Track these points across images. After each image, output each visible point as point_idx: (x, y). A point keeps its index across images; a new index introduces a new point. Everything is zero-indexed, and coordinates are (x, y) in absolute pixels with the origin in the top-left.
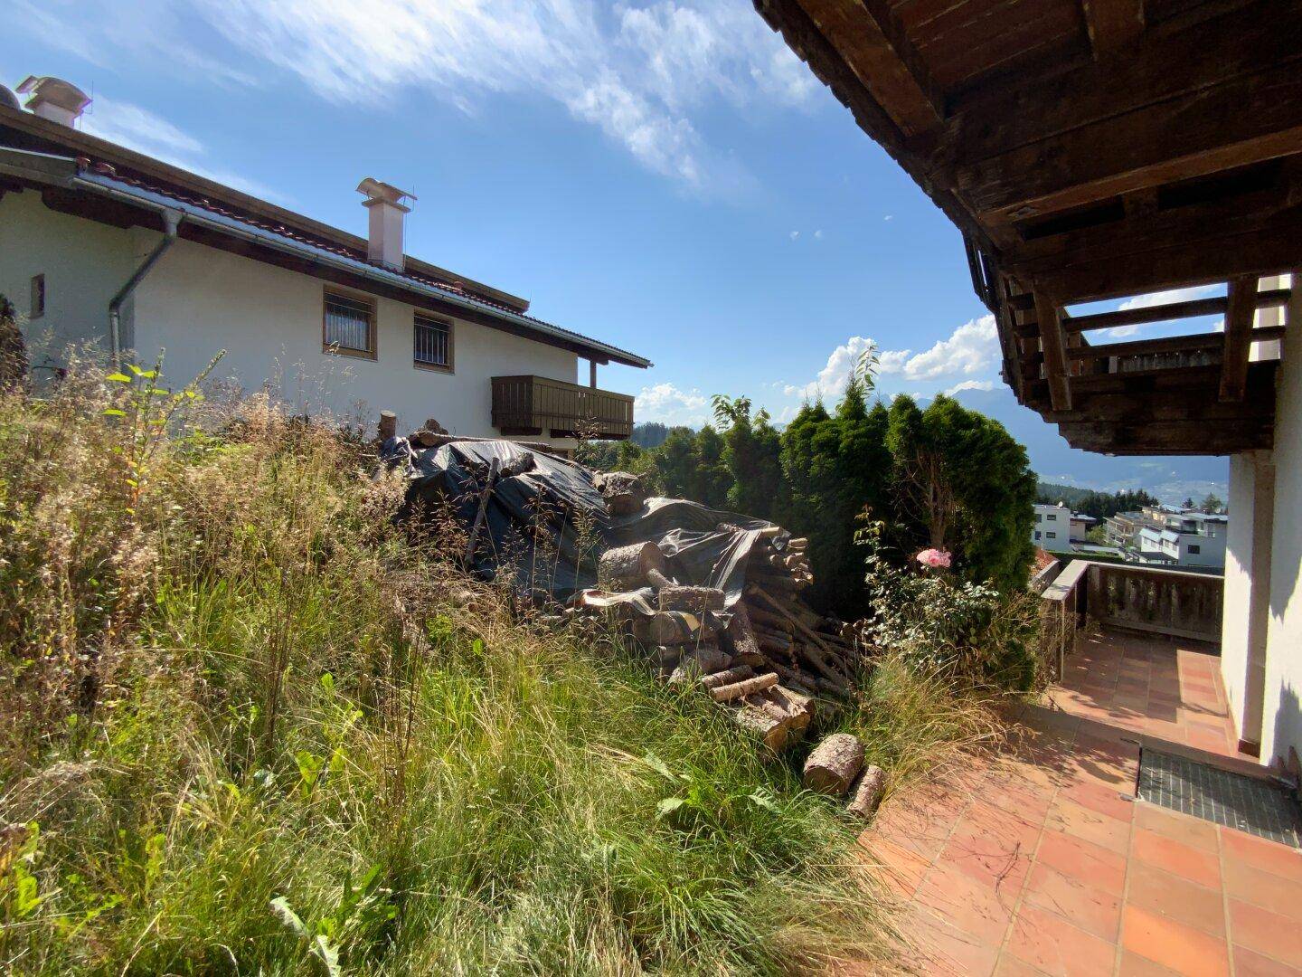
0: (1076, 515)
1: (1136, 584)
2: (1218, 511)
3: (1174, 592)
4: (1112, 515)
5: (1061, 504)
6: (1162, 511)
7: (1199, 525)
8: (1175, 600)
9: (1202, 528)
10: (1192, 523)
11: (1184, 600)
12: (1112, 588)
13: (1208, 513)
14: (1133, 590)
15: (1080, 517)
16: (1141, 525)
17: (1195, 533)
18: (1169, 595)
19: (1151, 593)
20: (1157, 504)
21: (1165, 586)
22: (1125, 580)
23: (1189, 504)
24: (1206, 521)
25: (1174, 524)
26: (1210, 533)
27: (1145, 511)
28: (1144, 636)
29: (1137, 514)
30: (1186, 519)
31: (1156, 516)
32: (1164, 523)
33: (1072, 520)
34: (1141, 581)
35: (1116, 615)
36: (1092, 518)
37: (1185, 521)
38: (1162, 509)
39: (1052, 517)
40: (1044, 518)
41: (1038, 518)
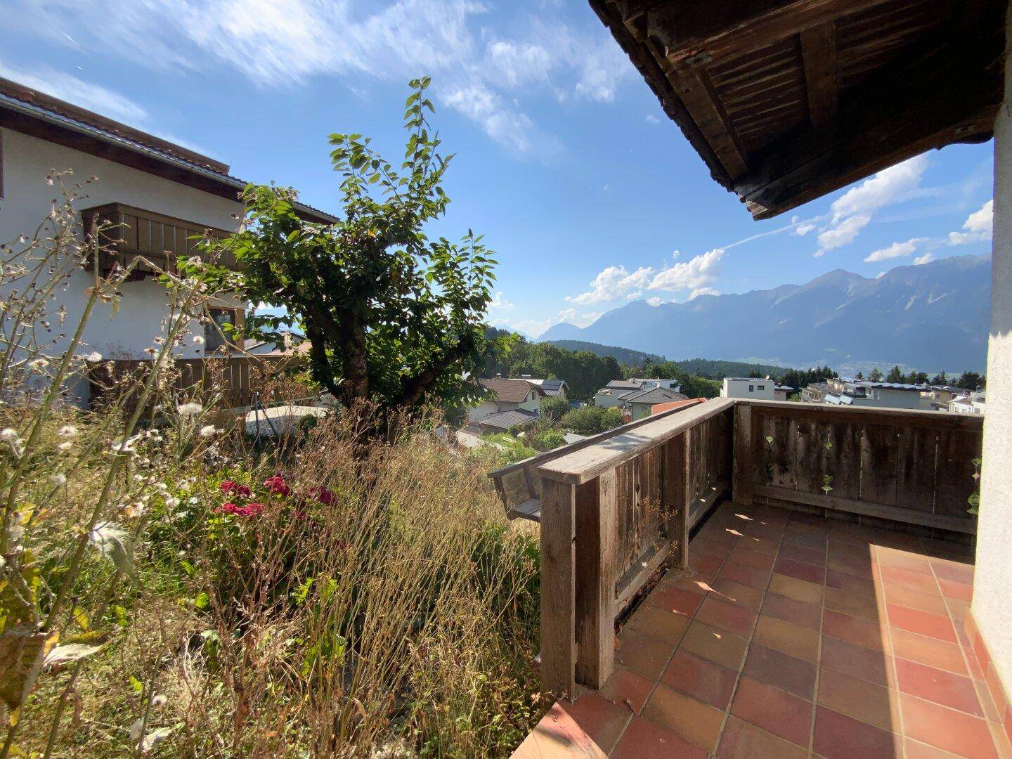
0: (780, 386)
1: (804, 430)
2: (881, 379)
3: (864, 442)
4: (805, 386)
5: (768, 377)
6: (841, 382)
7: (867, 391)
8: (865, 456)
9: (870, 394)
10: (862, 389)
11: (881, 455)
12: (770, 439)
13: (874, 381)
14: (800, 440)
15: (782, 387)
16: (825, 393)
17: (865, 396)
18: (856, 447)
19: (829, 445)
20: (838, 377)
21: (849, 431)
22: (788, 425)
23: (860, 376)
24: (873, 387)
25: (849, 391)
26: (876, 396)
27: (829, 382)
28: (818, 517)
29: (823, 385)
30: (858, 386)
31: (836, 386)
32: (843, 390)
33: (776, 390)
34: (813, 426)
35: (776, 482)
36: (791, 388)
37: (857, 388)
38: (840, 380)
39: (761, 388)
40: (755, 388)
41: (751, 389)
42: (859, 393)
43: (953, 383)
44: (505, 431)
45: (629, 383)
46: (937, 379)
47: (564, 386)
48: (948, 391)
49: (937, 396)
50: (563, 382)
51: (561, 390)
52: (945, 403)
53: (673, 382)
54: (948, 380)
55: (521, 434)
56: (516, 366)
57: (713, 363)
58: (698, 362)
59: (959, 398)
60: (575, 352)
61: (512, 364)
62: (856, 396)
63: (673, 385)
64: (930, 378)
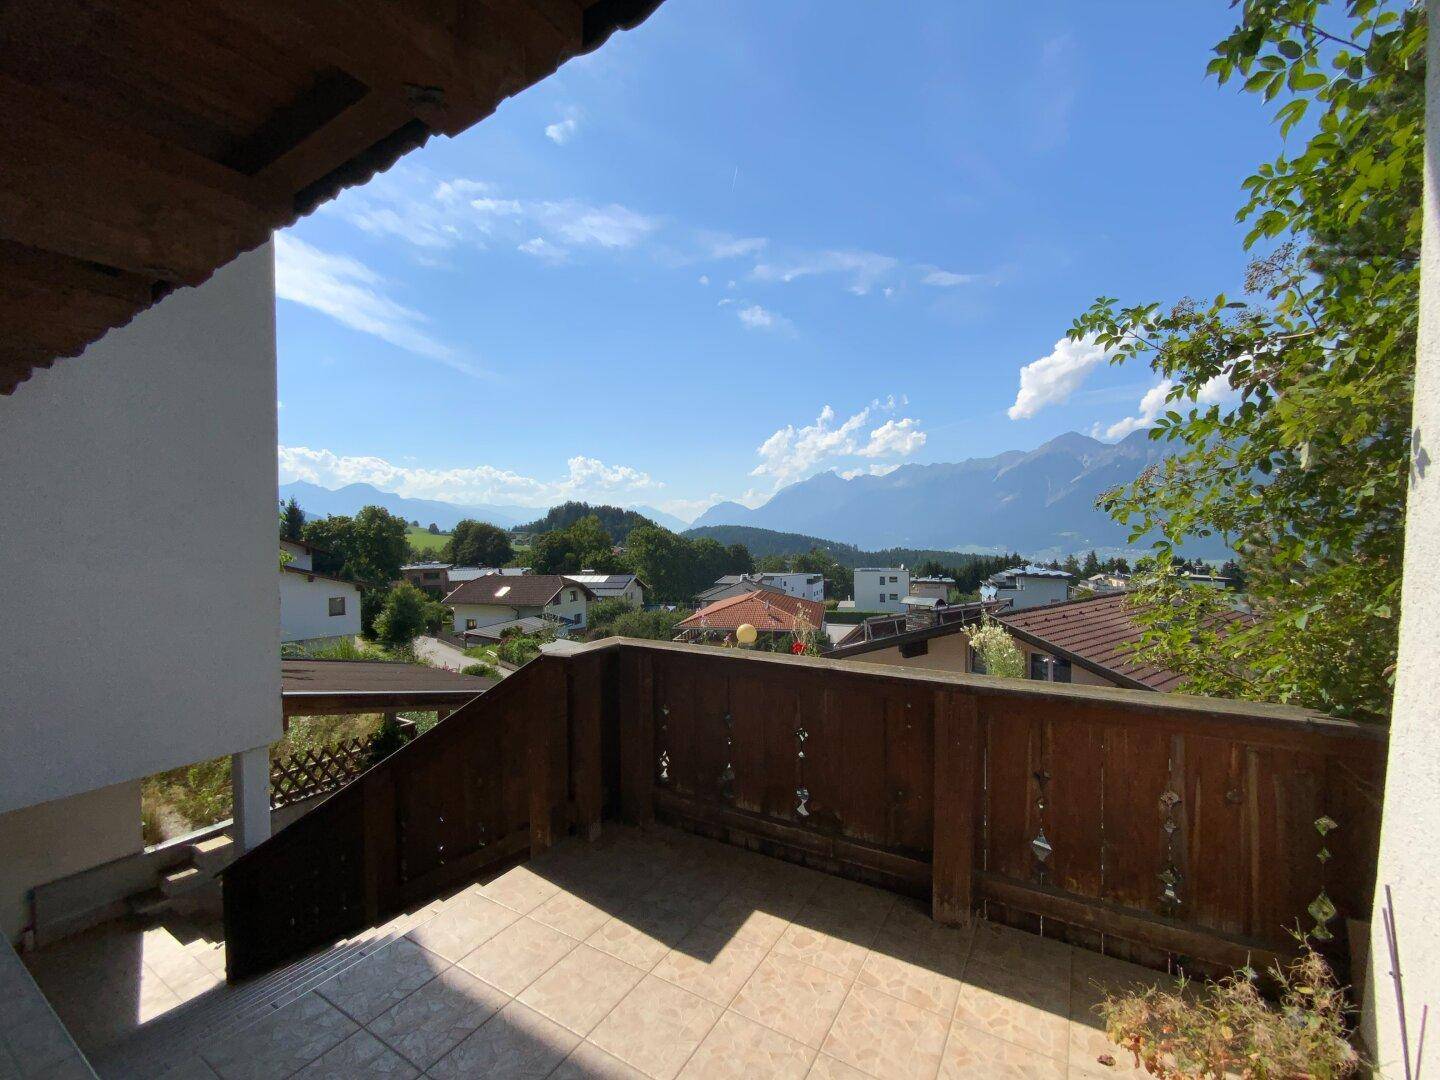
10: (1012, 579)
37: (1007, 577)
39: (894, 579)
40: (887, 580)
41: (882, 581)
42: (1008, 583)
46: (1138, 566)
56: (589, 559)
63: (810, 582)
64: (1131, 565)
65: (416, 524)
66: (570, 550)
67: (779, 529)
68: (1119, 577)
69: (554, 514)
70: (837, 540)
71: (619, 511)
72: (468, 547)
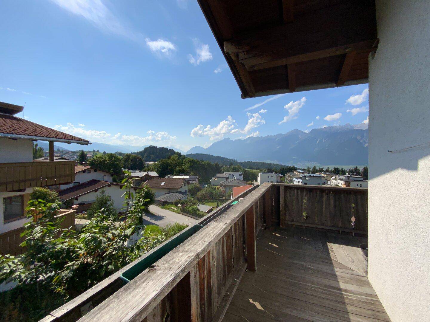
4: (287, 174)
5: (274, 173)
9: (307, 178)
10: (305, 176)
13: (308, 173)
15: (279, 175)
16: (293, 177)
24: (308, 176)
25: (301, 176)
27: (294, 172)
29: (292, 173)
31: (297, 174)
32: (299, 176)
33: (277, 176)
36: (282, 175)
37: (303, 176)
38: (298, 171)
39: (272, 176)
40: (270, 177)
41: (268, 177)
42: (304, 178)
43: (331, 172)
44: (172, 203)
45: (224, 175)
46: (326, 170)
47: (198, 178)
48: (330, 175)
49: (327, 176)
50: (197, 177)
51: (197, 180)
52: (329, 179)
53: (240, 173)
54: (330, 170)
55: (179, 205)
57: (254, 163)
58: (249, 162)
59: (333, 177)
60: (203, 161)
61: (175, 168)
62: (303, 179)
63: (240, 175)
64: (325, 170)
65: (98, 151)
66: (170, 166)
67: (215, 155)
68: (324, 174)
69: (146, 149)
70: (231, 158)
71: (167, 149)
72: (130, 163)
